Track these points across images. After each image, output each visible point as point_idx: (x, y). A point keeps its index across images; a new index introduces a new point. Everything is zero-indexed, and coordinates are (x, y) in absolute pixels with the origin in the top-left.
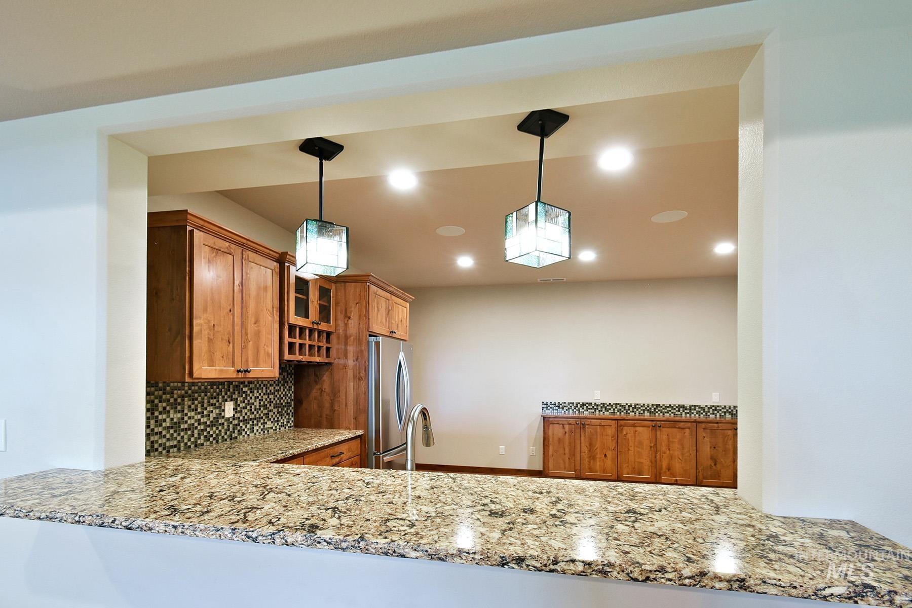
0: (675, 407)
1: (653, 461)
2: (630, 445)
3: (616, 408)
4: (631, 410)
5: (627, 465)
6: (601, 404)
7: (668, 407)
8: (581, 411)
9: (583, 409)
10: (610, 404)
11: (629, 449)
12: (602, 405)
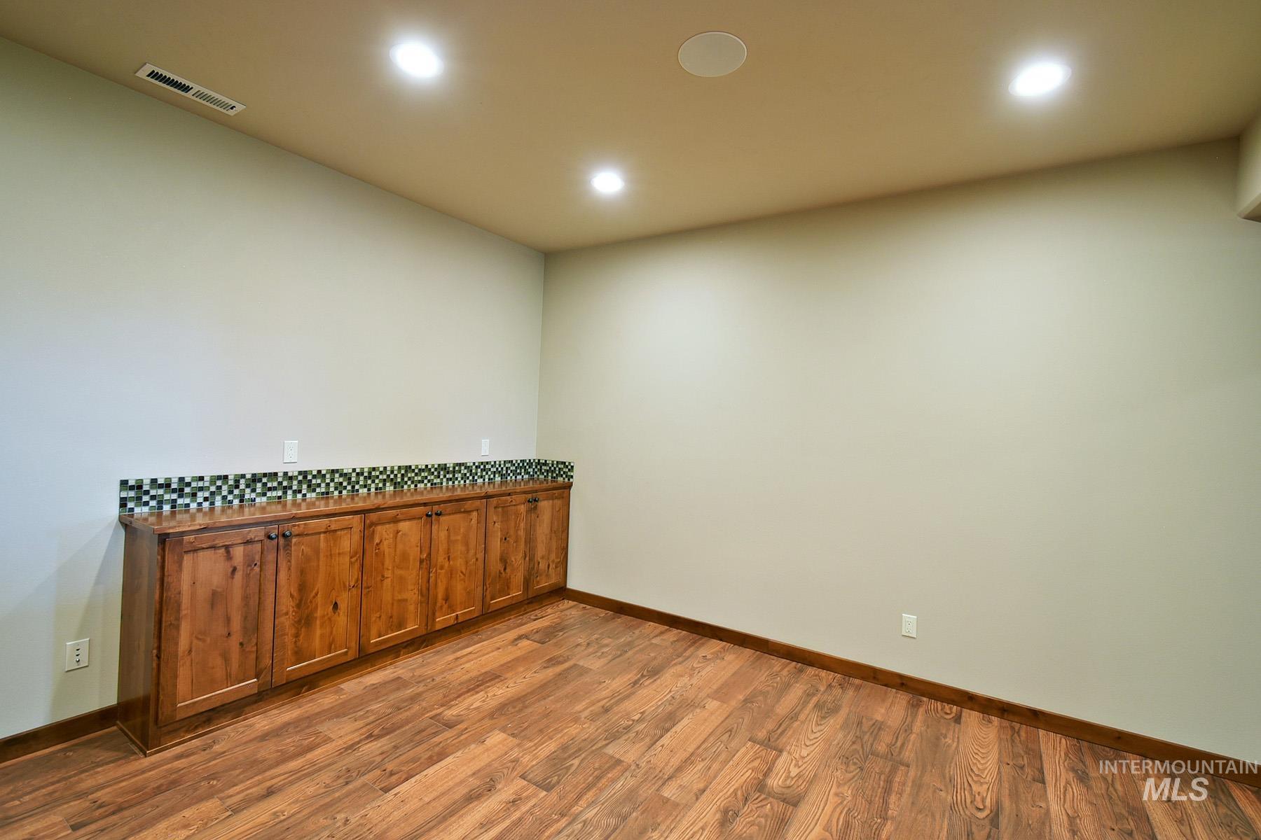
0: (433, 470)
1: (424, 589)
2: (386, 566)
3: (332, 480)
4: (361, 483)
5: (378, 615)
6: (300, 473)
7: (423, 470)
8: (247, 497)
9: (254, 490)
10: (319, 472)
11: (383, 576)
12: (300, 478)
